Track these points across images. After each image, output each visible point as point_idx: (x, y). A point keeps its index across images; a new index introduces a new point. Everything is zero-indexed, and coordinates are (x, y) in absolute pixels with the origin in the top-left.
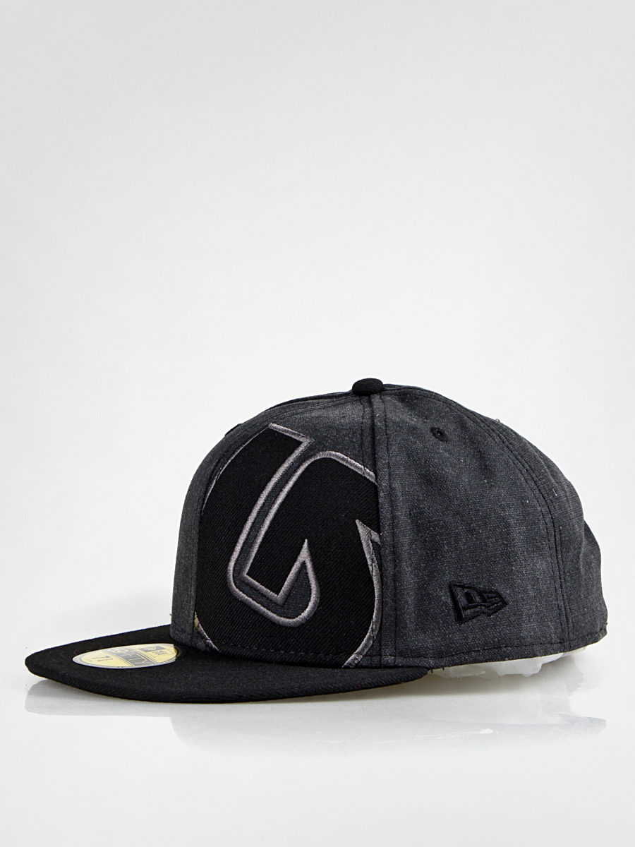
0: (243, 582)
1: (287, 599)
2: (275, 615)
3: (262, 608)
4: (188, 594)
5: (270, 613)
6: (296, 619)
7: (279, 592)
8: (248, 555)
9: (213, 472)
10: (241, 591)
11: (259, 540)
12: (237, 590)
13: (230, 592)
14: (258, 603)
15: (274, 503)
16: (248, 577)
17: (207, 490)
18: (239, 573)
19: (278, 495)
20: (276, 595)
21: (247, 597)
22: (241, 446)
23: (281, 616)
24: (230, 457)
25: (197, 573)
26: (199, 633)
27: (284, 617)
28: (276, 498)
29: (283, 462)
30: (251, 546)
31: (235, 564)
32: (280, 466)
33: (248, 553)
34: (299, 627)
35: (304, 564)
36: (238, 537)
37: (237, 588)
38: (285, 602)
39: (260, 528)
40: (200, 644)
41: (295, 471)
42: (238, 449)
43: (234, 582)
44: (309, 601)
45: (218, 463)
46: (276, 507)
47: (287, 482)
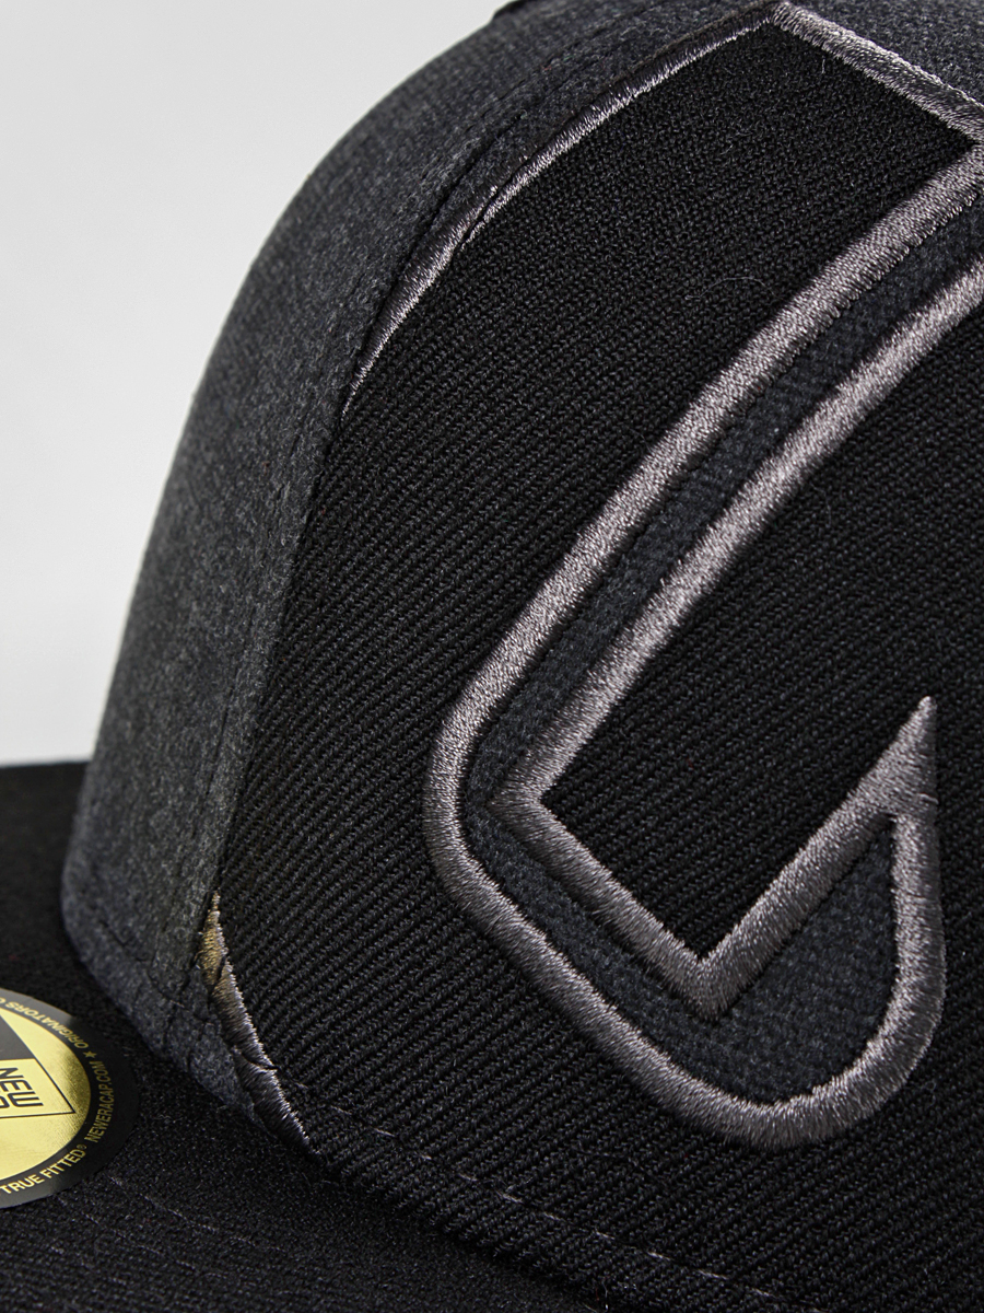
0: (518, 834)
1: (747, 990)
2: (659, 1061)
3: (597, 1001)
4: (190, 785)
5: (635, 1043)
6: (779, 1108)
7: (713, 945)
8: (568, 697)
9: (444, 198)
10: (493, 876)
11: (650, 635)
12: (471, 866)
13: (428, 861)
14: (580, 969)
15: (776, 448)
16: (548, 818)
17: (394, 290)
18: (501, 781)
19: (810, 411)
20: (688, 955)
21: (518, 921)
22: (618, 89)
23: (696, 1074)
24: (553, 139)
25: (262, 705)
26: (215, 1003)
27: (711, 1081)
28: (795, 423)
29: (860, 229)
30: (598, 655)
31: (487, 728)
32: (837, 249)
33: (574, 689)
34: (782, 1152)
35: (881, 829)
36: (532, 588)
37: (473, 852)
38: (736, 1002)
39: (668, 571)
40: (212, 1065)
41: (925, 298)
42: (601, 99)
43: (462, 816)
44: (872, 1033)
45: (477, 155)
46: (782, 474)
47: (868, 350)
